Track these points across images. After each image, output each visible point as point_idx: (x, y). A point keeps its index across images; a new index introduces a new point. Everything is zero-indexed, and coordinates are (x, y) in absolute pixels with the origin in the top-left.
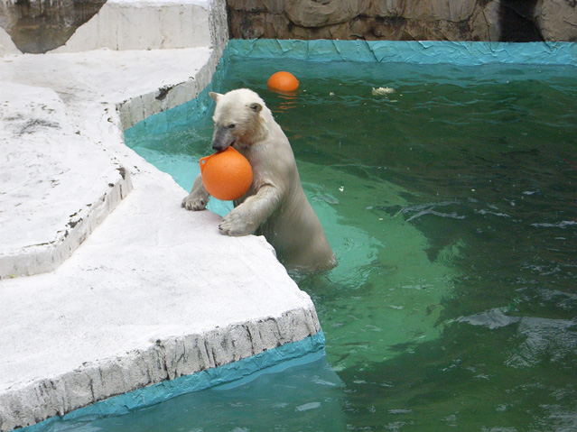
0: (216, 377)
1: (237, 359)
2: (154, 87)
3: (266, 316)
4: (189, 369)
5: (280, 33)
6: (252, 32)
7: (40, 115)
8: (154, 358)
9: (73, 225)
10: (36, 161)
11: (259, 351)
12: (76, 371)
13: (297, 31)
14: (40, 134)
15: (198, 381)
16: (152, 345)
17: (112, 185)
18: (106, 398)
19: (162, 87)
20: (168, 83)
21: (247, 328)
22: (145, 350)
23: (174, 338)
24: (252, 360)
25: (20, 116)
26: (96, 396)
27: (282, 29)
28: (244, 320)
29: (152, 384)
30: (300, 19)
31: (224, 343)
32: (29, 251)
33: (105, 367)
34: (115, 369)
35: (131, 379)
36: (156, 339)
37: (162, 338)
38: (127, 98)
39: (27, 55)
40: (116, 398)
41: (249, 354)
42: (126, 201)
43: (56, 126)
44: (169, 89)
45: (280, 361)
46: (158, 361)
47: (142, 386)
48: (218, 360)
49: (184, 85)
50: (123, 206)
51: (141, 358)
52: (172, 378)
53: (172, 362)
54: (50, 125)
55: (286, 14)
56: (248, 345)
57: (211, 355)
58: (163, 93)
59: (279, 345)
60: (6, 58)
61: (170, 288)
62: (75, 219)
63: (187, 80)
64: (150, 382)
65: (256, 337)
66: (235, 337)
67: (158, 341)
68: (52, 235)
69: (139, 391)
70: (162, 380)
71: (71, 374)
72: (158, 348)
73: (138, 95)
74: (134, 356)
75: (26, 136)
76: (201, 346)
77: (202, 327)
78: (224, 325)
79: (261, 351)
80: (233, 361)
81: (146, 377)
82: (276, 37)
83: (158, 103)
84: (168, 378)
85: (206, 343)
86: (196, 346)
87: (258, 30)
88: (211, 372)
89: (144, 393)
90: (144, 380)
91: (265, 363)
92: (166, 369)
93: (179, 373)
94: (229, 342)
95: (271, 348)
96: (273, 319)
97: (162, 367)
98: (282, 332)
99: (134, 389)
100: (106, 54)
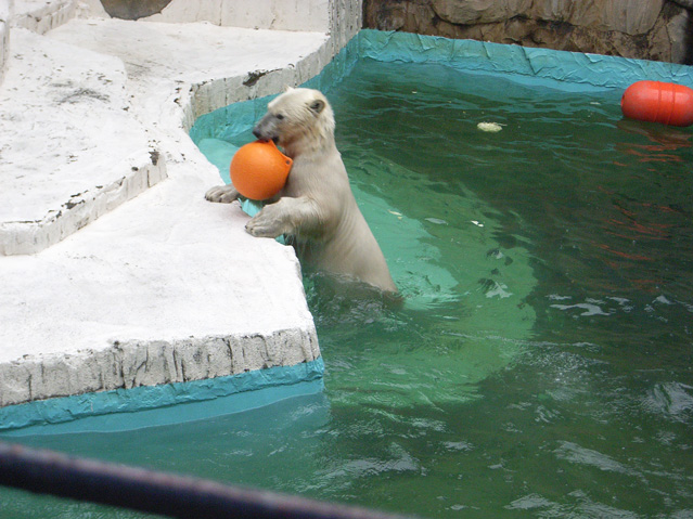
0: (183, 393)
1: (211, 376)
2: (243, 71)
3: (253, 332)
4: (151, 379)
5: (423, 27)
6: (390, 23)
7: (93, 85)
8: (109, 361)
9: (70, 206)
10: (62, 133)
11: (239, 371)
12: (13, 362)
13: (442, 27)
14: (84, 105)
15: (160, 394)
16: (108, 346)
17: (136, 169)
18: (45, 398)
19: (253, 71)
20: (261, 68)
21: (228, 342)
22: (100, 350)
23: (136, 342)
24: (230, 380)
25: (70, 84)
26: (34, 395)
27: (425, 23)
28: (225, 333)
29: (104, 390)
30: (448, 12)
31: (198, 356)
32: (9, 228)
33: (49, 363)
34: (60, 367)
35: (79, 381)
36: (115, 340)
37: (121, 340)
38: (208, 79)
39: (116, 20)
40: (58, 400)
41: (227, 372)
42: (153, 190)
43: (105, 99)
44: (261, 75)
45: (264, 386)
46: (114, 365)
47: (91, 391)
48: (187, 374)
49: (280, 72)
50: (147, 196)
51: (93, 359)
52: (129, 386)
53: (131, 369)
54: (98, 97)
55: (431, 6)
56: (227, 362)
57: (180, 368)
58: (253, 79)
59: (265, 367)
60: (91, 21)
62: (74, 200)
63: (285, 66)
64: (101, 388)
65: (237, 354)
66: (212, 351)
67: (117, 343)
68: (42, 213)
69: (87, 396)
70: (117, 388)
71: (6, 365)
72: (115, 351)
73: (222, 77)
74: (86, 356)
75: (66, 106)
76: (170, 356)
77: (173, 334)
78: (200, 335)
79: (241, 371)
80: (206, 378)
81: (97, 381)
82: (417, 31)
83: (246, 89)
84: (124, 386)
85: (174, 353)
86: (163, 355)
87: (397, 21)
88: (177, 387)
89: (93, 399)
90: (94, 384)
91: (245, 386)
92: (122, 375)
93: (138, 382)
94: (204, 356)
95: (255, 369)
96: (261, 337)
97: (118, 372)
98: (270, 353)
99: (81, 393)
100: (207, 29)
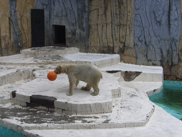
2: (153, 89)
5: (174, 80)
6: (169, 79)
7: (134, 94)
9: (147, 117)
10: (136, 103)
13: (178, 79)
14: (135, 98)
17: (152, 109)
20: (155, 88)
25: (130, 94)
27: (175, 79)
30: (179, 77)
32: (140, 122)
38: (148, 91)
39: (126, 82)
43: (137, 96)
49: (158, 89)
55: (176, 76)
58: (155, 90)
60: (122, 82)
61: (170, 132)
62: (147, 116)
68: (144, 119)
73: (150, 91)
75: (132, 98)
82: (173, 80)
87: (170, 79)
100: (141, 82)
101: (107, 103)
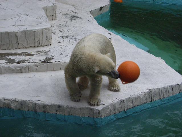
0: (163, 101)
1: (169, 96)
3: (177, 84)
4: (157, 99)
8: (148, 95)
11: (174, 94)
12: (129, 97)
15: (159, 102)
16: (148, 91)
17: (110, 39)
18: (136, 106)
19: (101, 7)
20: (102, 5)
21: (172, 87)
22: (146, 92)
23: (154, 89)
24: (173, 97)
25: (68, 14)
26: (134, 106)
28: (171, 84)
29: (147, 103)
31: (166, 91)
33: (137, 97)
35: (142, 101)
36: (149, 89)
37: (151, 89)
38: (92, 10)
40: (138, 106)
41: (172, 95)
43: (80, 18)
44: (103, 7)
45: (179, 98)
46: (150, 96)
47: (145, 103)
48: (164, 96)
51: (145, 94)
52: (153, 101)
53: (153, 96)
54: (78, 18)
56: (172, 92)
57: (163, 95)
59: (180, 93)
63: (107, 5)
64: (147, 102)
65: (174, 90)
66: (169, 89)
67: (150, 90)
69: (144, 104)
70: (150, 102)
71: (128, 98)
72: (150, 92)
73: (95, 9)
74: (143, 94)
75: (74, 21)
77: (160, 86)
78: (166, 85)
79: (175, 94)
80: (168, 97)
81: (146, 100)
83: (100, 11)
84: (151, 101)
85: (162, 91)
86: (159, 92)
88: (162, 100)
89: (145, 105)
90: (146, 101)
91: (176, 98)
92: (151, 98)
93: (154, 100)
94: (167, 91)
95: (177, 93)
96: (179, 84)
97: (150, 97)
98: (181, 89)
99: (143, 104)
101: (44, 30)
